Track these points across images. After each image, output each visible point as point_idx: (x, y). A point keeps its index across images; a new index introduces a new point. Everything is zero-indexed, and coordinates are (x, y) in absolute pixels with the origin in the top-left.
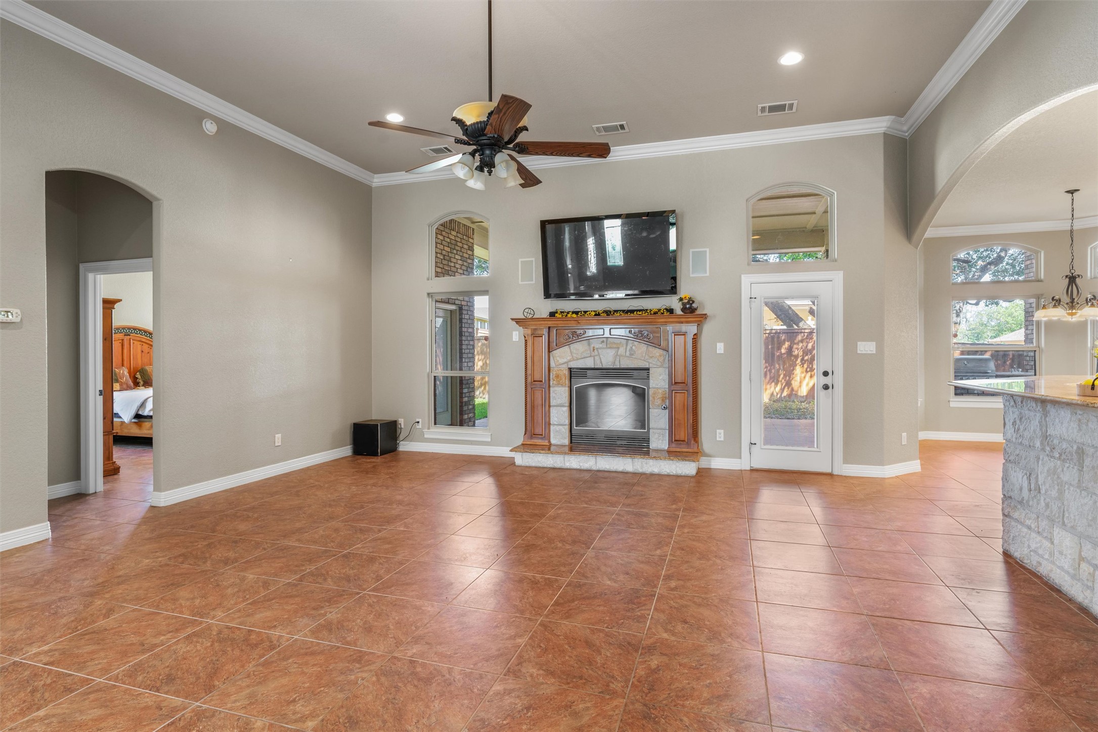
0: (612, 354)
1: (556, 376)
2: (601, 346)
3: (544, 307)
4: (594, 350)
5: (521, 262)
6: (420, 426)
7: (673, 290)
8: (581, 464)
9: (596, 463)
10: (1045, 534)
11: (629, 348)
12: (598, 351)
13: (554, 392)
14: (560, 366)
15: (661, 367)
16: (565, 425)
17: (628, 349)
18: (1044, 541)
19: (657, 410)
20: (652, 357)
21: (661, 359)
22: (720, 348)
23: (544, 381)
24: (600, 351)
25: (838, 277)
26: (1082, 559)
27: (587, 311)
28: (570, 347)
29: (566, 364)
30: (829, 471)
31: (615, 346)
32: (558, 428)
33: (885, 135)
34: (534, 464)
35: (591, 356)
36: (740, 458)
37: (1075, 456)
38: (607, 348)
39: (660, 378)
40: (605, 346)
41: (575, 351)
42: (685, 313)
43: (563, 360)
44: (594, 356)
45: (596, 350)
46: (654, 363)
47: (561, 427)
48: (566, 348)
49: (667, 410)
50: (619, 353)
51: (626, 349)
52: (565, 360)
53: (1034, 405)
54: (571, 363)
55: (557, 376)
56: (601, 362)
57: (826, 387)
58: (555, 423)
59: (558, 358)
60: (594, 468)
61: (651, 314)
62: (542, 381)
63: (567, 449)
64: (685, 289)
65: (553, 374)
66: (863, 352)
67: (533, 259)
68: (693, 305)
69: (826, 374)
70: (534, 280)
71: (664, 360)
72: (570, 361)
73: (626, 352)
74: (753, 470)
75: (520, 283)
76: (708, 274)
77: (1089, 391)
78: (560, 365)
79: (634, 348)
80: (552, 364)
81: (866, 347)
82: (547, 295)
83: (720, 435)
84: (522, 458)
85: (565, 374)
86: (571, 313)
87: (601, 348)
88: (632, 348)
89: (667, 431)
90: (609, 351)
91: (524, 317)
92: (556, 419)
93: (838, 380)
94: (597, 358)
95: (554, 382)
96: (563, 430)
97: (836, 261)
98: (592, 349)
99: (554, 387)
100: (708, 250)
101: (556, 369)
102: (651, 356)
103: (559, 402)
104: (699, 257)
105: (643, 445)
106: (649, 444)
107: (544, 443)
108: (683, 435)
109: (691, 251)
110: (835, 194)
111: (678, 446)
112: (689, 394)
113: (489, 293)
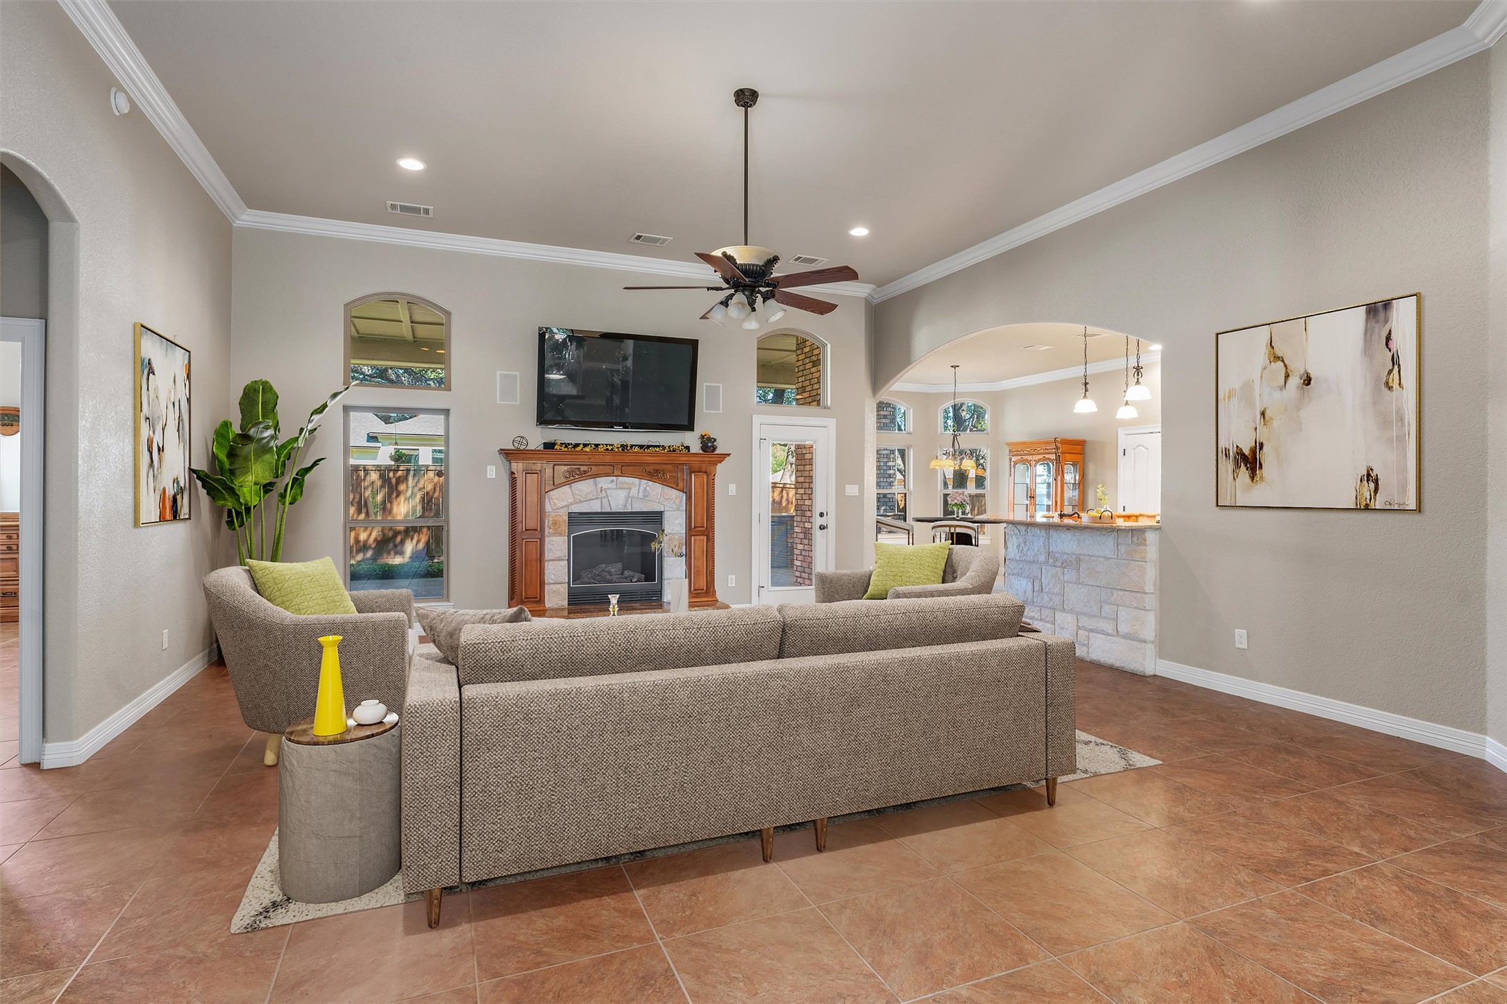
0: (623, 495)
1: (553, 524)
2: (610, 486)
3: (537, 437)
4: (601, 490)
5: (500, 374)
7: (690, 427)
10: (1047, 619)
11: (642, 489)
12: (606, 492)
13: (549, 542)
14: (558, 511)
15: (678, 509)
16: (564, 583)
17: (641, 491)
18: (1046, 624)
19: (672, 558)
20: (667, 499)
21: (678, 501)
22: (732, 489)
23: (539, 528)
24: (608, 492)
25: (832, 423)
26: (1079, 628)
27: (599, 445)
28: (571, 487)
29: (566, 508)
31: (626, 486)
32: (554, 587)
33: (867, 301)
35: (597, 498)
36: (751, 603)
37: (1074, 563)
38: (616, 488)
39: (677, 522)
40: (615, 487)
41: (577, 492)
42: (705, 452)
43: (562, 503)
44: (601, 498)
45: (603, 492)
46: (669, 505)
47: (559, 586)
48: (567, 488)
49: (684, 558)
50: (630, 495)
51: (639, 490)
52: (565, 503)
53: (1039, 532)
54: (573, 506)
55: (555, 523)
56: (610, 505)
57: (822, 528)
58: (551, 581)
59: (555, 501)
61: (670, 451)
62: (536, 530)
63: (566, 613)
64: (704, 424)
65: (549, 520)
66: (850, 494)
67: (518, 373)
68: (715, 443)
69: (821, 515)
70: (518, 401)
71: (681, 502)
72: (571, 504)
73: (638, 493)
75: (498, 402)
76: (721, 411)
77: (1098, 520)
78: (559, 509)
79: (648, 488)
80: (548, 508)
81: (852, 490)
82: (542, 420)
83: (732, 580)
85: (565, 521)
86: (581, 446)
87: (610, 488)
88: (646, 488)
89: (687, 581)
90: (619, 492)
91: (513, 448)
92: (553, 577)
93: (830, 520)
94: (605, 500)
95: (551, 531)
96: (562, 589)
97: (828, 408)
98: (599, 491)
99: (550, 536)
100: (721, 385)
101: (553, 514)
102: (667, 497)
103: (557, 554)
104: (713, 392)
105: (652, 599)
106: (661, 597)
107: (541, 608)
108: (703, 584)
109: (705, 384)
110: (829, 346)
111: (697, 595)
112: (708, 539)
113: (451, 410)
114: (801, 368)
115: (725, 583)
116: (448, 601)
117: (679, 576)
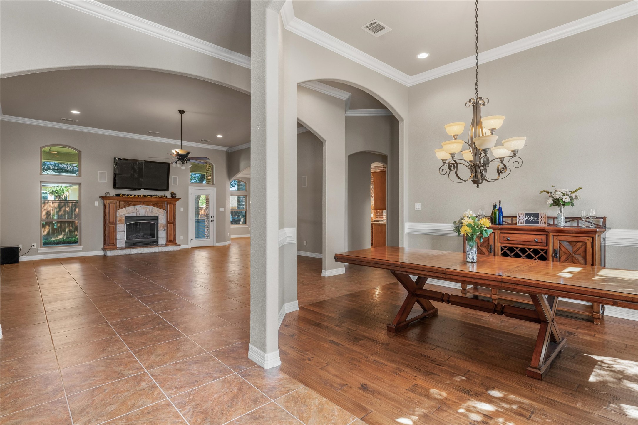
1: (119, 220)
2: (139, 208)
3: (113, 192)
4: (136, 210)
5: (100, 172)
6: (35, 247)
7: (167, 190)
8: (138, 252)
9: (144, 251)
11: (151, 209)
13: (118, 226)
14: (121, 216)
15: (163, 215)
19: (161, 231)
20: (159, 212)
21: (163, 213)
22: (182, 209)
23: (114, 222)
24: (139, 210)
25: (215, 190)
27: (136, 195)
28: (126, 209)
30: (212, 245)
31: (145, 208)
33: (226, 151)
34: (117, 255)
36: (188, 244)
38: (142, 209)
39: (163, 220)
40: (141, 208)
41: (128, 210)
42: (172, 198)
44: (136, 212)
45: (137, 210)
46: (160, 214)
47: (121, 240)
48: (124, 209)
49: (165, 231)
50: (147, 211)
52: (124, 214)
55: (120, 220)
56: (140, 214)
57: (212, 221)
58: (119, 239)
59: (120, 213)
60: (143, 252)
62: (113, 222)
63: (124, 248)
64: (172, 189)
67: (106, 172)
69: (212, 217)
71: (164, 213)
72: (126, 214)
73: (149, 211)
74: (192, 248)
75: (99, 181)
76: (178, 185)
79: (153, 209)
80: (118, 215)
81: (221, 210)
82: (115, 186)
83: (182, 238)
84: (111, 253)
85: (124, 219)
86: (130, 196)
87: (139, 209)
88: (152, 209)
89: (165, 238)
90: (143, 210)
91: (105, 196)
92: (119, 237)
93: (215, 219)
94: (138, 213)
95: (119, 222)
96: (123, 241)
97: (214, 184)
98: (136, 209)
99: (118, 224)
100: (178, 177)
101: (119, 217)
103: (121, 230)
104: (175, 179)
105: (155, 243)
106: (157, 243)
107: (115, 247)
108: (172, 239)
109: (172, 177)
110: (214, 165)
111: (170, 242)
112: (173, 225)
113: (82, 184)
114: (208, 170)
115: (179, 238)
116: (80, 245)
117: (164, 236)
